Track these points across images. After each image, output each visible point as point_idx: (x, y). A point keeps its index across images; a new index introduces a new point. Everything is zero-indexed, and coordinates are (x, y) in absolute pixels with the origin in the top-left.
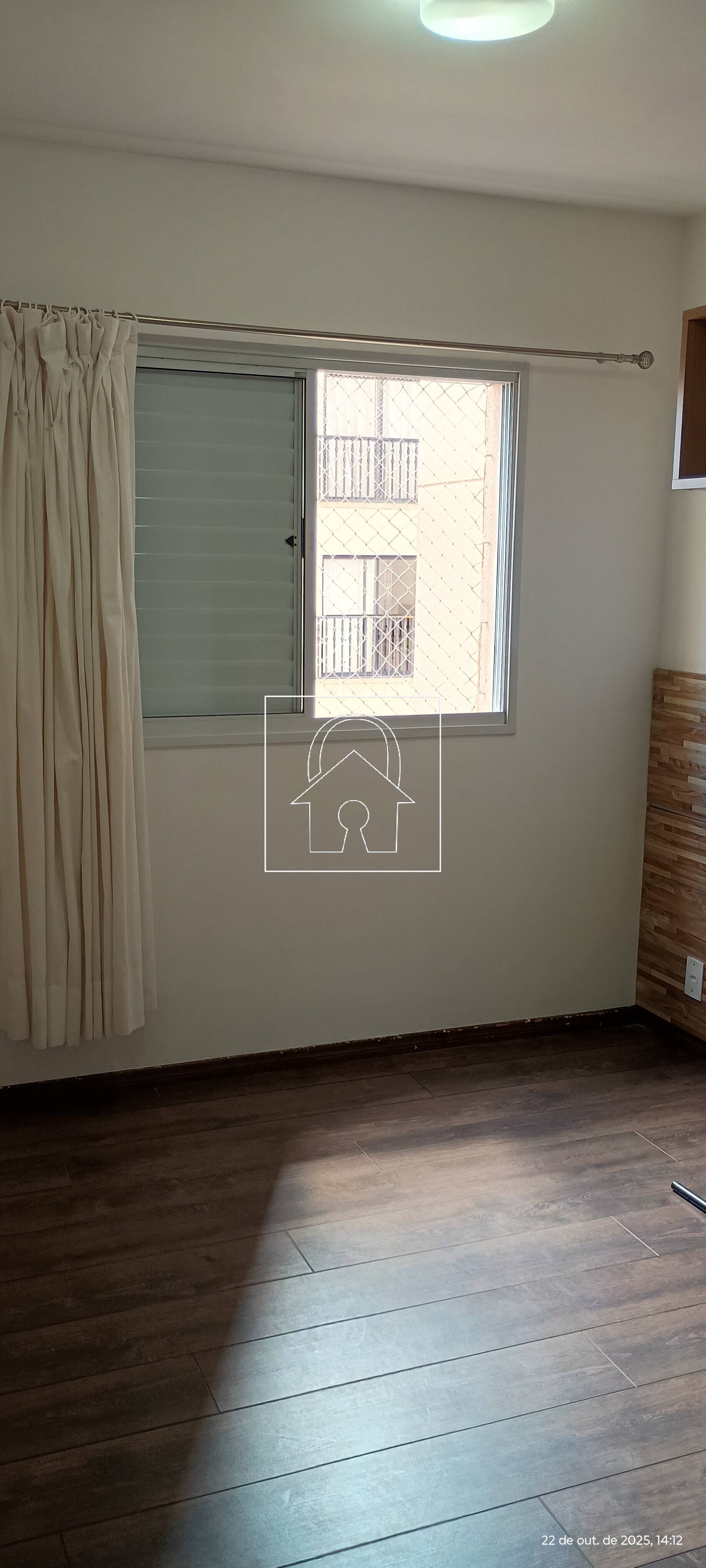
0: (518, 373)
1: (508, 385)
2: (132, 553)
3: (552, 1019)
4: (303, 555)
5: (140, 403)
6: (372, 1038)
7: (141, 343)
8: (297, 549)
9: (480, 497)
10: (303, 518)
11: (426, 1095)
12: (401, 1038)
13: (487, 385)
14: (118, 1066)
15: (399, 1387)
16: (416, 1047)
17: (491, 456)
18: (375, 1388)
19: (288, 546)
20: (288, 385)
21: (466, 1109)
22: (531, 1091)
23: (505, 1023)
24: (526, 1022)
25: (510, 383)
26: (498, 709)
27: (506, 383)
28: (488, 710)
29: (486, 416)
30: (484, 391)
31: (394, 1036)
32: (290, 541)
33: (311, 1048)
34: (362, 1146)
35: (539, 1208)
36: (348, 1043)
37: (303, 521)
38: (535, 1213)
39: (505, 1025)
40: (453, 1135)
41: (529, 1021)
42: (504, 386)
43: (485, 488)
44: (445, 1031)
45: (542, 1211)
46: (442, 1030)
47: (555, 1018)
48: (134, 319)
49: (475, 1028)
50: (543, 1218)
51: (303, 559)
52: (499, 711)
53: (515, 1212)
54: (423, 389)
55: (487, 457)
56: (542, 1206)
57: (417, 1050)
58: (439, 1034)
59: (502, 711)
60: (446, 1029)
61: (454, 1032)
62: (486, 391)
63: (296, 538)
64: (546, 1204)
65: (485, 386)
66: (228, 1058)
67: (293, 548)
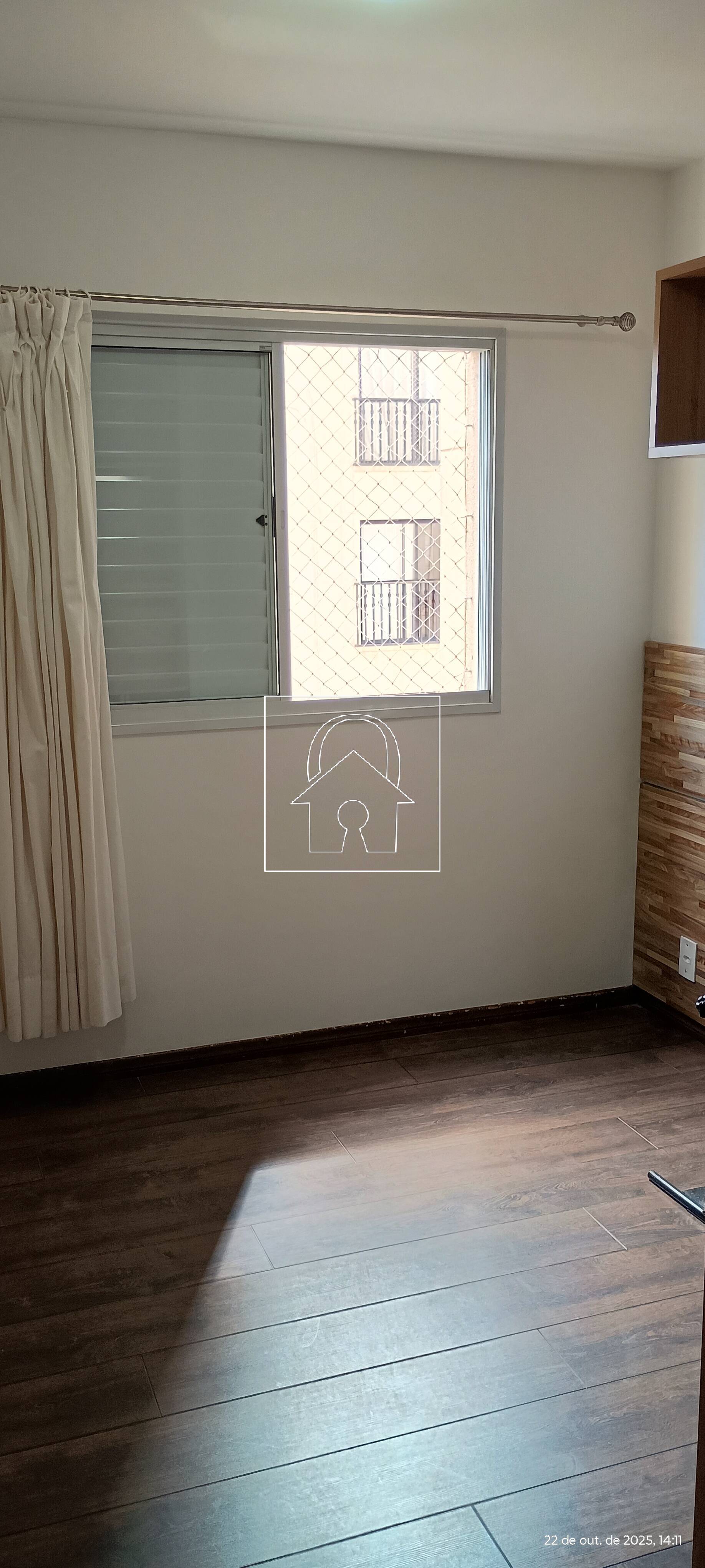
0: (495, 340)
1: (485, 352)
2: (93, 537)
3: (545, 1001)
4: (275, 535)
5: (97, 383)
6: (360, 1023)
7: (96, 321)
8: (268, 528)
9: (461, 469)
10: (273, 496)
11: (410, 1081)
12: (390, 1022)
13: (465, 352)
14: (100, 1057)
15: (346, 1390)
16: (405, 1032)
17: (471, 426)
18: (321, 1391)
19: (259, 526)
20: (254, 359)
21: (450, 1096)
22: (517, 1076)
23: (497, 1005)
24: (519, 1004)
25: (487, 350)
26: (483, 687)
27: (483, 350)
28: (474, 688)
29: (466, 384)
30: (463, 358)
31: (382, 1021)
32: (261, 520)
33: (297, 1035)
34: (339, 1136)
35: (511, 1199)
36: (335, 1028)
37: (274, 499)
38: (506, 1205)
39: (496, 1007)
40: (432, 1123)
41: (522, 1003)
42: (481, 354)
43: (467, 459)
44: (434, 1015)
45: (513, 1202)
46: (432, 1014)
47: (548, 1000)
48: (86, 297)
49: (466, 1011)
50: (514, 1209)
51: (274, 538)
52: (484, 690)
53: (485, 1203)
54: (399, 359)
55: (468, 427)
56: (514, 1197)
57: (406, 1035)
58: (428, 1018)
59: (487, 689)
60: (436, 1013)
61: (444, 1016)
62: (465, 358)
63: (266, 517)
64: (518, 1195)
65: (463, 353)
66: (212, 1045)
67: (264, 528)
